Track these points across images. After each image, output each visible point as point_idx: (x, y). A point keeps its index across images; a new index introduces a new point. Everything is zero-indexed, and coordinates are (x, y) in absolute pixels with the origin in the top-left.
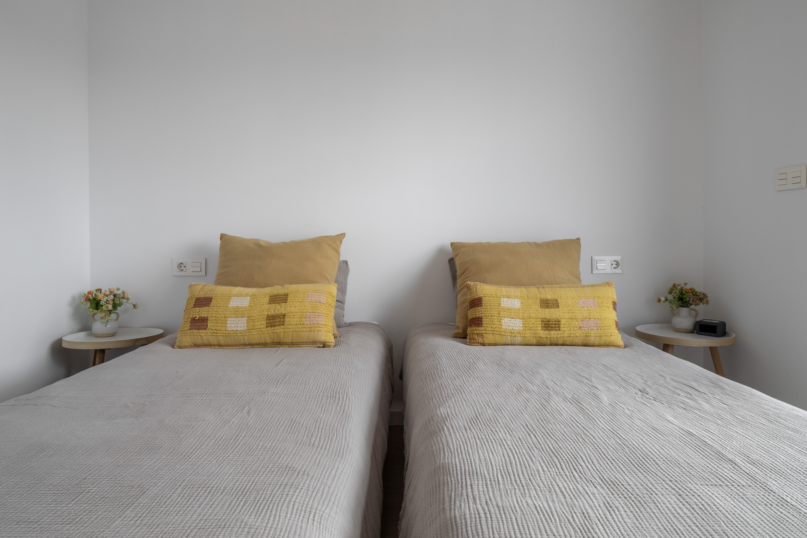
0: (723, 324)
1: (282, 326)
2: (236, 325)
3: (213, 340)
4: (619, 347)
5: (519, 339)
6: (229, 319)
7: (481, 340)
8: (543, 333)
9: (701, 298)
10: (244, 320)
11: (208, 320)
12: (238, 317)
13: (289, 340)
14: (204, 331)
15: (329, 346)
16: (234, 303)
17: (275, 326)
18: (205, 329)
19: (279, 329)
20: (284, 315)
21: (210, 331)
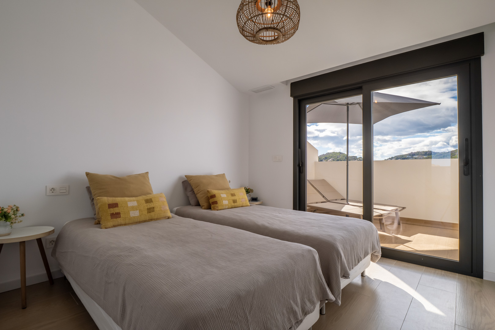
0: (257, 198)
1: (153, 212)
2: (135, 214)
3: (123, 222)
4: (249, 206)
5: (227, 207)
6: (130, 212)
7: (217, 209)
8: (233, 204)
9: (252, 191)
10: (138, 211)
11: (120, 213)
12: (134, 211)
13: (156, 218)
14: (119, 219)
15: (170, 218)
16: (130, 204)
17: (151, 212)
18: (120, 217)
19: (152, 214)
20: (154, 208)
21: (122, 218)
